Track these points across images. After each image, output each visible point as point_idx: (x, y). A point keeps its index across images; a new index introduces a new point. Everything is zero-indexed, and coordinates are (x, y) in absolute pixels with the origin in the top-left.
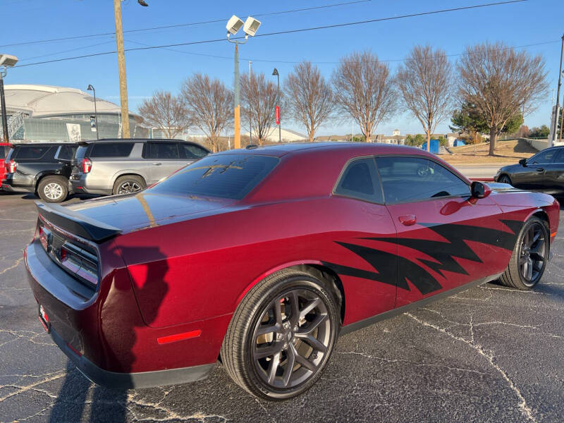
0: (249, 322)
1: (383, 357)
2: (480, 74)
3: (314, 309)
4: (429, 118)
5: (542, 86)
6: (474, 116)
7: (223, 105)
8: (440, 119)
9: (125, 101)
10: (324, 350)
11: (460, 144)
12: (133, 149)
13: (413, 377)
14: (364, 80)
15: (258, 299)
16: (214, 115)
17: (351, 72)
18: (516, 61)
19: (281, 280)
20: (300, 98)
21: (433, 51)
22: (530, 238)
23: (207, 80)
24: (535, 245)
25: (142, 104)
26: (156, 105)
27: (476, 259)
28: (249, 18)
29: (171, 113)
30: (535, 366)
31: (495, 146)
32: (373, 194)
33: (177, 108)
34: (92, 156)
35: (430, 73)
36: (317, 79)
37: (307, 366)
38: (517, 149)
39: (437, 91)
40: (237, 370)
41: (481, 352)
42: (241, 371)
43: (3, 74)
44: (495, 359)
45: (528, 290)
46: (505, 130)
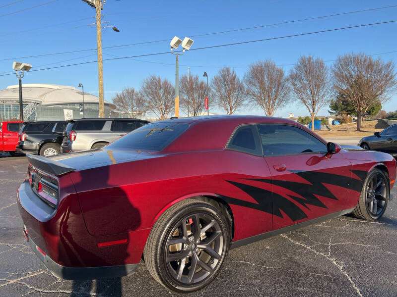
0: (163, 235)
1: (263, 265)
2: (348, 75)
3: (211, 227)
4: (313, 105)
5: (393, 82)
6: (345, 103)
7: (170, 96)
8: (321, 106)
9: (102, 93)
10: (219, 258)
11: (337, 123)
12: (105, 125)
13: (283, 279)
14: (266, 79)
15: (170, 219)
16: (164, 103)
17: (257, 74)
18: (373, 66)
19: (187, 206)
20: (223, 91)
21: (314, 59)
22: (374, 184)
23: (159, 80)
24: (379, 189)
25: (115, 96)
26: (124, 97)
27: (332, 197)
28: (186, 38)
29: (134, 102)
30: (373, 273)
31: (361, 124)
32: (254, 149)
33: (138, 99)
34: (77, 129)
35: (313, 74)
36: (234, 79)
37: (207, 269)
38: (377, 127)
39: (318, 86)
40: (155, 269)
41: (335, 263)
42: (157, 270)
43: (22, 76)
44: (344, 267)
45: (375, 221)
46: (369, 113)
